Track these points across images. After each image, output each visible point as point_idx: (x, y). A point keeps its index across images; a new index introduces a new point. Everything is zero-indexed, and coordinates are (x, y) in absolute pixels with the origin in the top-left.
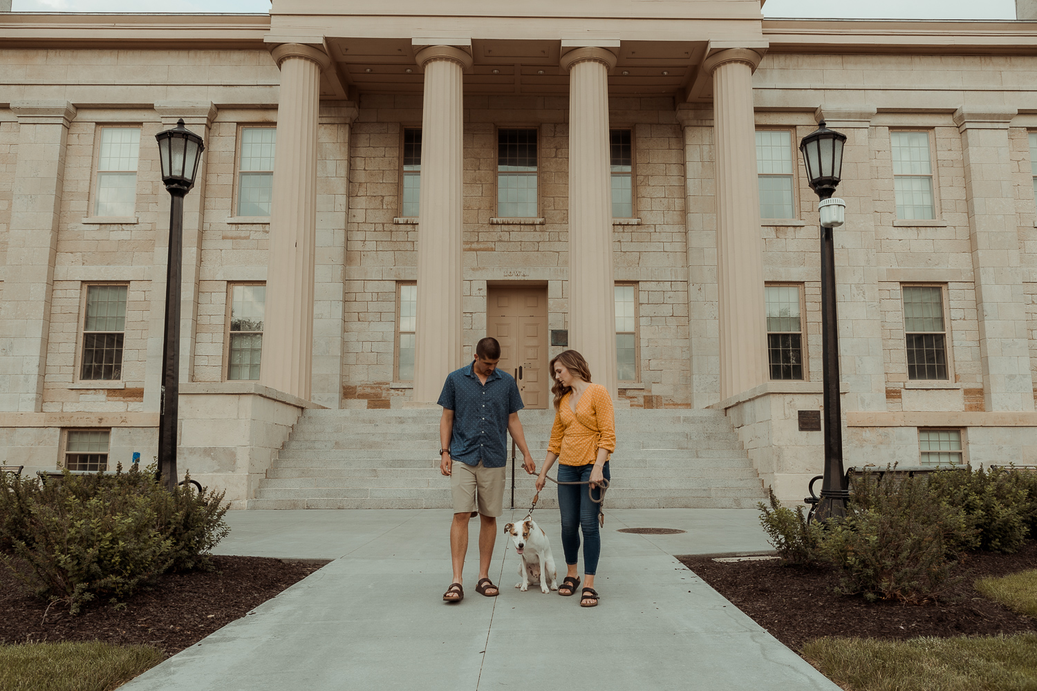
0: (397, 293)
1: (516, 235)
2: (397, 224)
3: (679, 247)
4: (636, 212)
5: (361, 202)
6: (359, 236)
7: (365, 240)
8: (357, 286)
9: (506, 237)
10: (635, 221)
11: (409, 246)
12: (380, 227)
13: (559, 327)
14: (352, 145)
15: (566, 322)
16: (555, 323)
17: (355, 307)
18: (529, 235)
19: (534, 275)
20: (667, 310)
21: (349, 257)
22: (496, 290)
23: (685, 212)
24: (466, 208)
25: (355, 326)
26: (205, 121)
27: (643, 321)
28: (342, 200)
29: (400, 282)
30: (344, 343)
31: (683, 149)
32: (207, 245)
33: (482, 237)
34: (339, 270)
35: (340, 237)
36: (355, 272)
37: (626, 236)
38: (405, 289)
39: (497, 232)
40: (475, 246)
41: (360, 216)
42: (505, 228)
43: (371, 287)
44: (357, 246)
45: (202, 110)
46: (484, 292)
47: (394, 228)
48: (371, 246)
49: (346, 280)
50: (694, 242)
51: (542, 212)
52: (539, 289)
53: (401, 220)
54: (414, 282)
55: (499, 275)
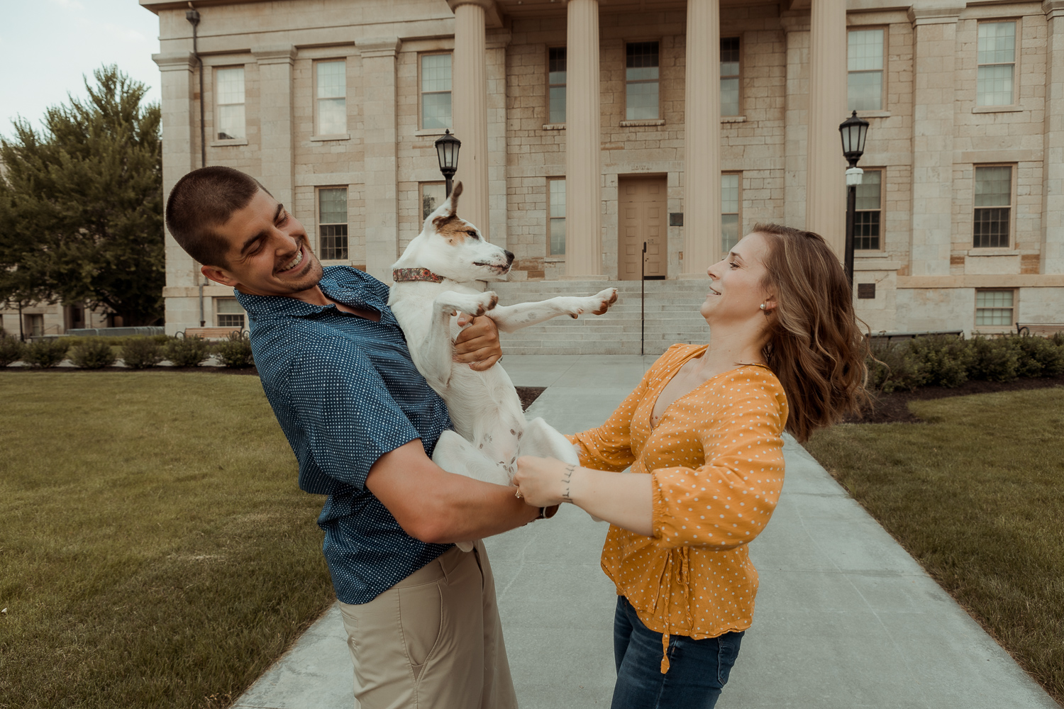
0: (548, 187)
1: (642, 135)
2: (546, 130)
3: (778, 140)
4: (742, 111)
5: (517, 113)
6: (516, 141)
7: (522, 145)
8: (516, 182)
9: (633, 137)
10: (741, 119)
11: (555, 148)
12: (532, 134)
13: (677, 211)
14: (508, 66)
15: (682, 207)
16: (673, 207)
17: (516, 199)
18: (652, 135)
19: (655, 169)
20: (765, 194)
21: (509, 159)
22: (626, 181)
23: (784, 109)
24: (602, 114)
25: (516, 214)
26: (393, 53)
27: (745, 204)
28: (502, 112)
29: (549, 178)
30: (509, 227)
31: (785, 52)
32: (403, 153)
33: (614, 138)
34: (502, 170)
35: (502, 143)
36: (515, 171)
37: (733, 132)
38: (553, 183)
39: (627, 133)
40: (608, 146)
41: (516, 125)
42: (632, 129)
43: (527, 182)
44: (515, 150)
45: (391, 44)
46: (616, 184)
47: (543, 133)
48: (526, 149)
49: (508, 178)
50: (791, 135)
51: (663, 115)
52: (661, 179)
53: (549, 127)
54: (563, 177)
55: (627, 170)
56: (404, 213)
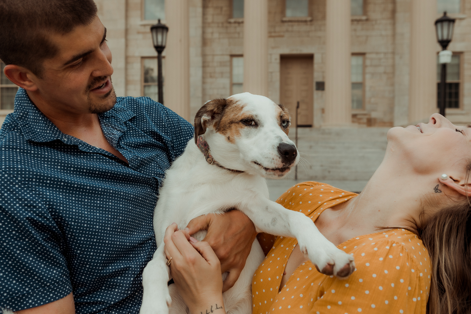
0: (231, 62)
1: (296, 27)
2: (230, 23)
3: (389, 32)
4: (365, 11)
5: (210, 11)
6: (209, 30)
7: (214, 33)
8: (209, 58)
9: (290, 29)
10: (364, 18)
11: (236, 35)
12: (220, 25)
13: (320, 80)
15: (324, 77)
16: (317, 77)
17: (209, 70)
18: (304, 28)
19: (305, 50)
20: (381, 70)
21: (204, 42)
22: (285, 59)
23: (394, 12)
24: (269, 13)
25: (209, 80)
27: (368, 76)
28: (200, 10)
29: (232, 56)
30: (204, 90)
32: (130, 37)
33: (277, 29)
34: (199, 50)
35: (200, 32)
36: (208, 50)
37: (359, 27)
38: (235, 60)
39: (286, 27)
40: (273, 34)
41: (210, 19)
42: (290, 24)
43: (217, 59)
44: (209, 36)
46: (278, 61)
47: (228, 25)
48: (216, 35)
49: (204, 55)
50: (399, 29)
51: (311, 14)
52: (309, 58)
53: (232, 20)
54: (241, 56)
55: (286, 51)
56: (130, 78)
